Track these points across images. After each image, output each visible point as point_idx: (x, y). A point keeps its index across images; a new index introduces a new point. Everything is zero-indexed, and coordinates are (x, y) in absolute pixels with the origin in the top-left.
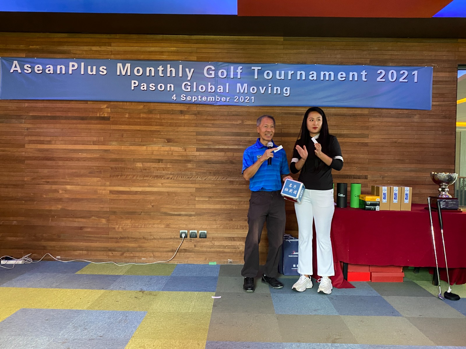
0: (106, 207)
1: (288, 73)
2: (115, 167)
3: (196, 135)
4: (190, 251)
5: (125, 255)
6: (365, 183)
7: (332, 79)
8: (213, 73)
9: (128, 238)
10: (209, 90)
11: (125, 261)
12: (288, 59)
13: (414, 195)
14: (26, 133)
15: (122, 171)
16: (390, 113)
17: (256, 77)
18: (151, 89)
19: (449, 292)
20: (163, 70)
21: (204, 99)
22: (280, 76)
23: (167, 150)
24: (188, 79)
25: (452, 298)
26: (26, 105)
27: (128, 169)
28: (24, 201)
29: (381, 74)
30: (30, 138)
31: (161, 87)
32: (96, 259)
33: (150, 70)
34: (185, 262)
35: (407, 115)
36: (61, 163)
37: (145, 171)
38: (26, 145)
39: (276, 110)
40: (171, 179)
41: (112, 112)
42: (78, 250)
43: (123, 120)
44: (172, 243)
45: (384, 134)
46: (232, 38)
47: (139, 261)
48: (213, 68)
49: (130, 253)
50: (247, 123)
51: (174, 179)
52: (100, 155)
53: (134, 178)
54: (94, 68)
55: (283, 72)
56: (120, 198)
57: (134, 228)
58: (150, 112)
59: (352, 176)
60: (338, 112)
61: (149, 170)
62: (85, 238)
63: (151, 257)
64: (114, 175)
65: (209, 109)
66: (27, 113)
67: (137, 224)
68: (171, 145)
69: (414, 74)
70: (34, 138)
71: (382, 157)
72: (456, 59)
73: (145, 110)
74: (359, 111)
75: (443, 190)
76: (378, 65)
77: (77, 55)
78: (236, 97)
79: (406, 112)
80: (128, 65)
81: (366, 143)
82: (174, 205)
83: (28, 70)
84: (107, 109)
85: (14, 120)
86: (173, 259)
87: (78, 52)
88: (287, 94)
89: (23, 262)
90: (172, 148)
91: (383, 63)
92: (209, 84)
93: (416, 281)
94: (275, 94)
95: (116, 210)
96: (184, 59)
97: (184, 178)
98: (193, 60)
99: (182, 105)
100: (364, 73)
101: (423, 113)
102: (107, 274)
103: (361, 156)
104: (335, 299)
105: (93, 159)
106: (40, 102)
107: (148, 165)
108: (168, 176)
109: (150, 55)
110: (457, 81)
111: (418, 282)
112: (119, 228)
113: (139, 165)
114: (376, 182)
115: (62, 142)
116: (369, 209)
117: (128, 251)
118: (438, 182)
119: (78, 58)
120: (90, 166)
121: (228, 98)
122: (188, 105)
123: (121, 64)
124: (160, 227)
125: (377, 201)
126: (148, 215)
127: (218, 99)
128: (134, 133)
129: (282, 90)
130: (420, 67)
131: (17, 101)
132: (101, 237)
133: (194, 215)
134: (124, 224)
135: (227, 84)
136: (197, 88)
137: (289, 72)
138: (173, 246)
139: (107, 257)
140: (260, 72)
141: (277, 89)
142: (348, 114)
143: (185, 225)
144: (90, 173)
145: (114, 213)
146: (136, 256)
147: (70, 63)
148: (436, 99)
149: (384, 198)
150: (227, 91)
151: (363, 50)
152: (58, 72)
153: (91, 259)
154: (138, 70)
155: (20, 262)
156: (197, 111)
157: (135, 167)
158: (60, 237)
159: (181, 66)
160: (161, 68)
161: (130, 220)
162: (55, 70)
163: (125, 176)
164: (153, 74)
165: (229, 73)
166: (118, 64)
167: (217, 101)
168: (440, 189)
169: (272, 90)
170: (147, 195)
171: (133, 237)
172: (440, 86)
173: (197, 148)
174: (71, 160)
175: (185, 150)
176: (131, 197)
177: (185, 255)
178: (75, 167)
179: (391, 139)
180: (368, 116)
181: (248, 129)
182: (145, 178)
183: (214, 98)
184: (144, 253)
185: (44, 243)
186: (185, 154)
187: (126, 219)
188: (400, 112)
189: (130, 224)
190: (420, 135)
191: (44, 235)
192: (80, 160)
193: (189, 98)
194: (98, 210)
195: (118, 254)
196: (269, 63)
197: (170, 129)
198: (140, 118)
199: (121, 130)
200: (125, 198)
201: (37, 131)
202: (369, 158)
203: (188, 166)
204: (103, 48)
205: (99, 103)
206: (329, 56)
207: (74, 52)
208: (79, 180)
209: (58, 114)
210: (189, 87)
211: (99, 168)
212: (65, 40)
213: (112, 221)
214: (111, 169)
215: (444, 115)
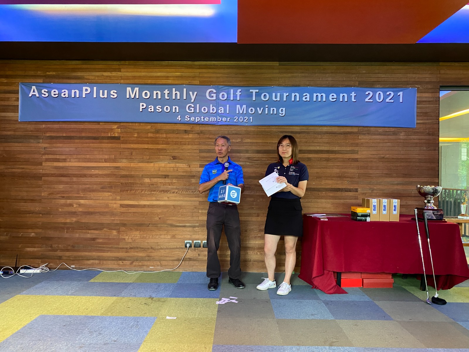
0: (117, 220)
1: (283, 94)
2: (125, 182)
3: (200, 152)
4: (194, 260)
5: (134, 264)
6: (356, 195)
7: (324, 100)
8: (214, 95)
9: (137, 248)
10: (211, 111)
11: (134, 270)
12: (283, 82)
13: (401, 206)
14: (43, 152)
15: (131, 187)
16: (378, 131)
17: (254, 99)
18: (157, 111)
19: (436, 297)
20: (169, 93)
21: (207, 120)
22: (276, 97)
23: (173, 166)
24: (192, 101)
25: (439, 303)
26: (44, 126)
27: (137, 184)
28: (41, 215)
29: (370, 95)
30: (47, 157)
31: (167, 109)
32: (107, 267)
33: (157, 93)
34: (189, 270)
35: (393, 132)
36: (75, 179)
37: (152, 186)
38: (43, 163)
39: (272, 129)
40: (177, 193)
41: (122, 132)
42: (91, 260)
43: (132, 140)
44: (177, 253)
45: (372, 150)
46: (232, 64)
47: (147, 269)
48: (215, 91)
49: (139, 262)
50: (246, 141)
51: (179, 193)
52: (111, 172)
53: (143, 192)
54: (106, 91)
55: (279, 94)
56: (130, 211)
57: (143, 239)
58: (157, 131)
59: (344, 189)
60: (329, 130)
61: (156, 185)
62: (98, 248)
63: (158, 265)
64: (124, 190)
65: (211, 128)
66: (44, 133)
67: (145, 235)
68: (176, 162)
69: (400, 95)
70: (51, 157)
71: (371, 172)
72: (438, 80)
73: (152, 130)
74: (349, 130)
75: (429, 202)
76: (366, 87)
77: (90, 80)
78: (236, 118)
79: (393, 130)
80: (137, 89)
81: (356, 159)
82: (180, 217)
83: (45, 95)
84: (117, 129)
85: (32, 141)
86: (179, 268)
87: (91, 77)
88: (282, 114)
89: (40, 271)
90: (177, 164)
91: (372, 85)
92: (211, 105)
93: (405, 287)
94: (271, 114)
95: (126, 222)
96: (188, 83)
97: (189, 192)
98: (196, 83)
99: (186, 125)
100: (353, 94)
101: (409, 131)
102: (118, 282)
103: (352, 171)
104: (330, 305)
105: (105, 176)
106: (57, 123)
107: (155, 180)
108: (174, 191)
109: (157, 79)
110: (439, 101)
111: (407, 288)
112: (128, 239)
113: (147, 180)
114: (366, 194)
115: (76, 160)
116: (361, 220)
117: (137, 260)
118: (424, 195)
119: (91, 83)
120: (102, 182)
121: (228, 118)
122: (192, 125)
123: (130, 88)
124: (167, 237)
125: (367, 212)
126: (155, 226)
127: (219, 119)
128: (142, 151)
129: (278, 111)
130: (405, 89)
131: (35, 123)
132: (112, 247)
133: (198, 227)
134: (133, 235)
135: (228, 106)
136: (200, 109)
137: (285, 94)
138: (178, 256)
139: (118, 266)
140: (258, 95)
141: (273, 109)
142: (339, 132)
143: (189, 236)
144: (102, 188)
145: (124, 225)
146: (145, 264)
147: (83, 87)
148: (421, 118)
149: (374, 210)
150: (228, 112)
151: (353, 74)
152: (73, 96)
153: (103, 268)
154: (146, 93)
155: (37, 271)
156: (200, 131)
157: (143, 183)
158: (74, 248)
159: (185, 90)
160: (166, 92)
161: (139, 231)
162: (70, 94)
163: (134, 191)
164: (159, 97)
165: (229, 96)
166: (128, 88)
167: (218, 121)
168: (426, 201)
169: (269, 110)
170: (155, 208)
171: (141, 247)
172: (424, 105)
173: (200, 164)
174: (84, 177)
175: (189, 167)
176: (140, 210)
177: (189, 263)
178: (87, 183)
179: (379, 155)
180: (357, 133)
181: (246, 146)
182: (152, 193)
183: (215, 118)
184: (152, 262)
185: (59, 253)
186: (190, 170)
187: (135, 230)
188: (387, 130)
189: (139, 235)
190: (406, 150)
191: (60, 246)
192: (92, 176)
193: (192, 119)
194: (109, 222)
195: (128, 263)
196: (266, 85)
197: (175, 147)
198: (148, 138)
199: (130, 148)
200: (134, 211)
201: (53, 150)
202: (359, 172)
203: (192, 181)
204: (114, 74)
205: (110, 123)
206: (321, 79)
207: (87, 77)
208: (92, 195)
209: (72, 134)
210: (193, 109)
211: (110, 184)
212: (79, 66)
213: (123, 233)
214: (121, 185)
215: (428, 132)
